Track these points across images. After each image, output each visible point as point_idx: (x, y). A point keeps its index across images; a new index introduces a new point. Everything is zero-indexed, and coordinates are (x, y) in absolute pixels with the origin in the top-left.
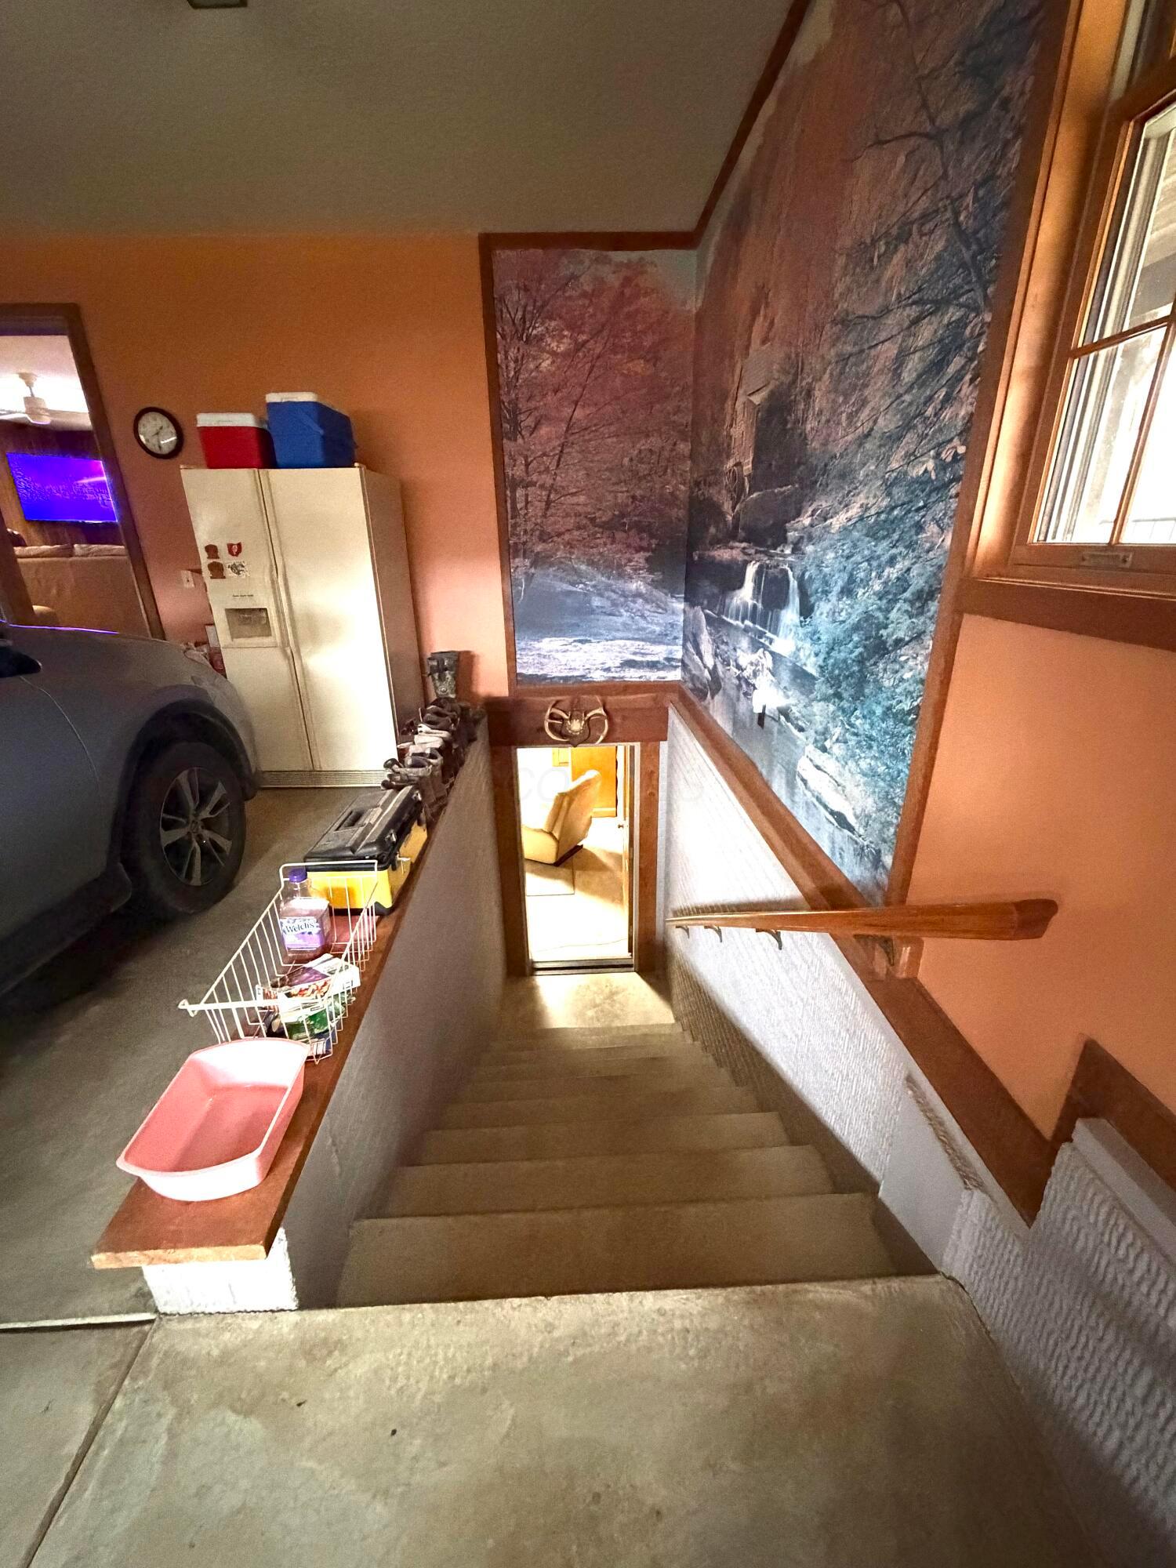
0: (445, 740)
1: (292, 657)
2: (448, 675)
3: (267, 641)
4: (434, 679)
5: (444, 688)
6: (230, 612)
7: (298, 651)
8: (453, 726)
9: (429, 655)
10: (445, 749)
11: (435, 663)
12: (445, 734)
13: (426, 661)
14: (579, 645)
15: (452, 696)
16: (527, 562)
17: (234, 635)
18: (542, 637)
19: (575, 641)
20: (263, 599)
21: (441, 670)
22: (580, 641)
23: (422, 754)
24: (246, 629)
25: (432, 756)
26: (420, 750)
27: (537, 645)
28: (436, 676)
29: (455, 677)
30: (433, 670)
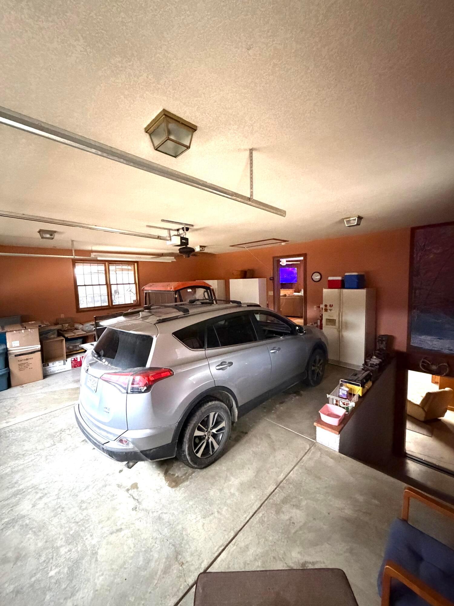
0: (380, 362)
1: (339, 331)
2: (384, 343)
3: (334, 327)
4: (379, 343)
5: (383, 346)
6: (327, 319)
7: (342, 331)
8: (383, 359)
9: (378, 336)
10: (380, 364)
11: (380, 338)
12: (380, 360)
13: (377, 337)
14: (438, 340)
15: (384, 349)
16: (418, 312)
17: (327, 325)
18: (422, 335)
19: (436, 338)
20: (335, 317)
21: (382, 341)
22: (439, 339)
23: (373, 364)
24: (329, 323)
25: (376, 365)
26: (373, 363)
27: (420, 337)
28: (380, 342)
29: (386, 343)
30: (379, 340)
